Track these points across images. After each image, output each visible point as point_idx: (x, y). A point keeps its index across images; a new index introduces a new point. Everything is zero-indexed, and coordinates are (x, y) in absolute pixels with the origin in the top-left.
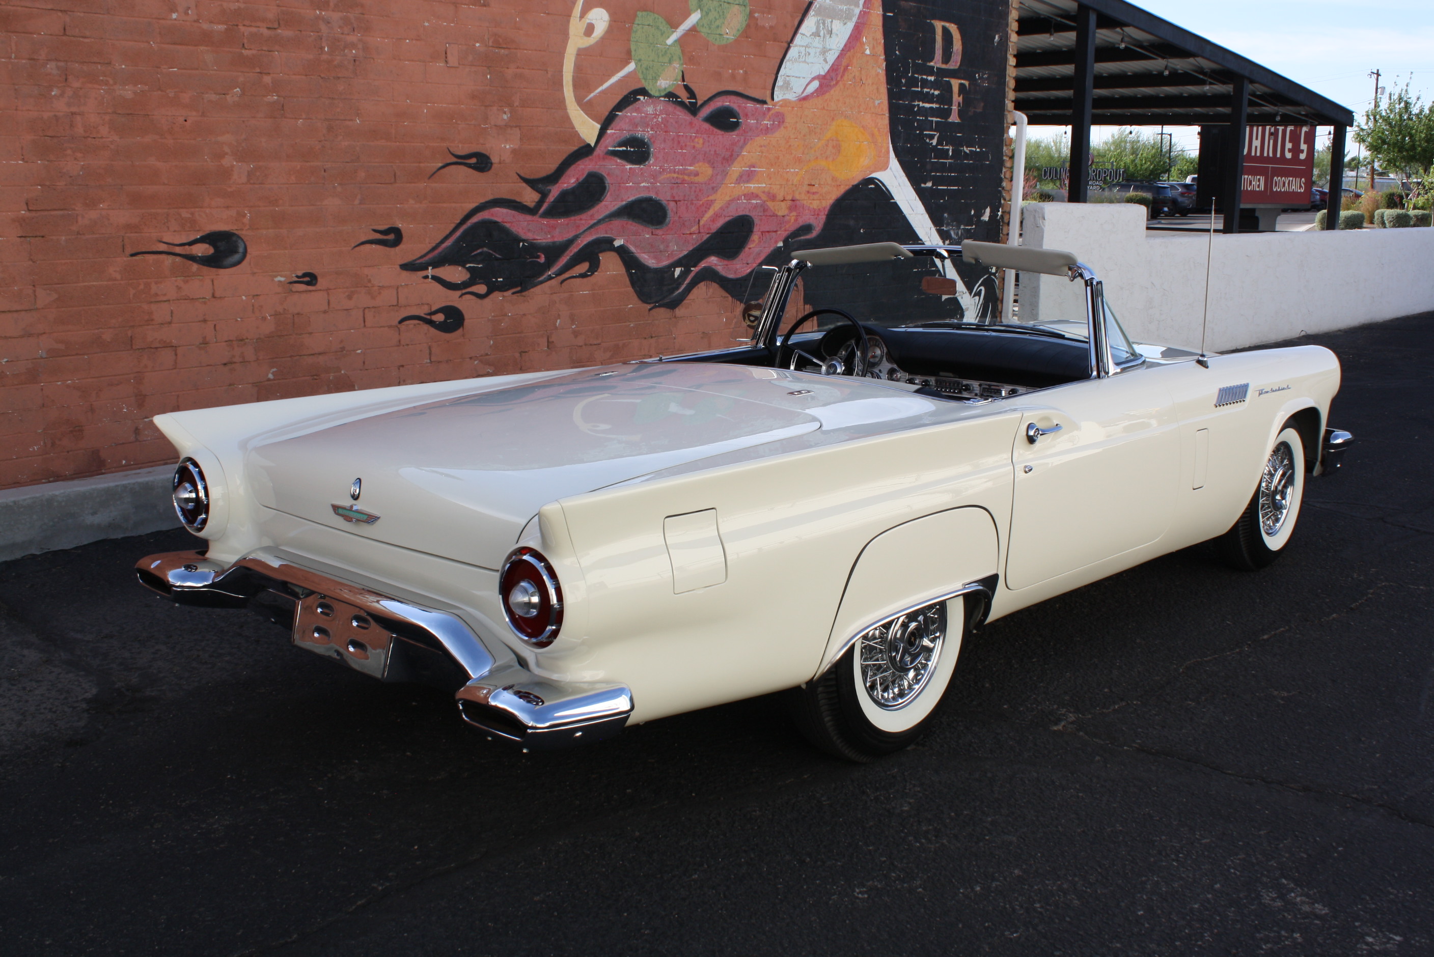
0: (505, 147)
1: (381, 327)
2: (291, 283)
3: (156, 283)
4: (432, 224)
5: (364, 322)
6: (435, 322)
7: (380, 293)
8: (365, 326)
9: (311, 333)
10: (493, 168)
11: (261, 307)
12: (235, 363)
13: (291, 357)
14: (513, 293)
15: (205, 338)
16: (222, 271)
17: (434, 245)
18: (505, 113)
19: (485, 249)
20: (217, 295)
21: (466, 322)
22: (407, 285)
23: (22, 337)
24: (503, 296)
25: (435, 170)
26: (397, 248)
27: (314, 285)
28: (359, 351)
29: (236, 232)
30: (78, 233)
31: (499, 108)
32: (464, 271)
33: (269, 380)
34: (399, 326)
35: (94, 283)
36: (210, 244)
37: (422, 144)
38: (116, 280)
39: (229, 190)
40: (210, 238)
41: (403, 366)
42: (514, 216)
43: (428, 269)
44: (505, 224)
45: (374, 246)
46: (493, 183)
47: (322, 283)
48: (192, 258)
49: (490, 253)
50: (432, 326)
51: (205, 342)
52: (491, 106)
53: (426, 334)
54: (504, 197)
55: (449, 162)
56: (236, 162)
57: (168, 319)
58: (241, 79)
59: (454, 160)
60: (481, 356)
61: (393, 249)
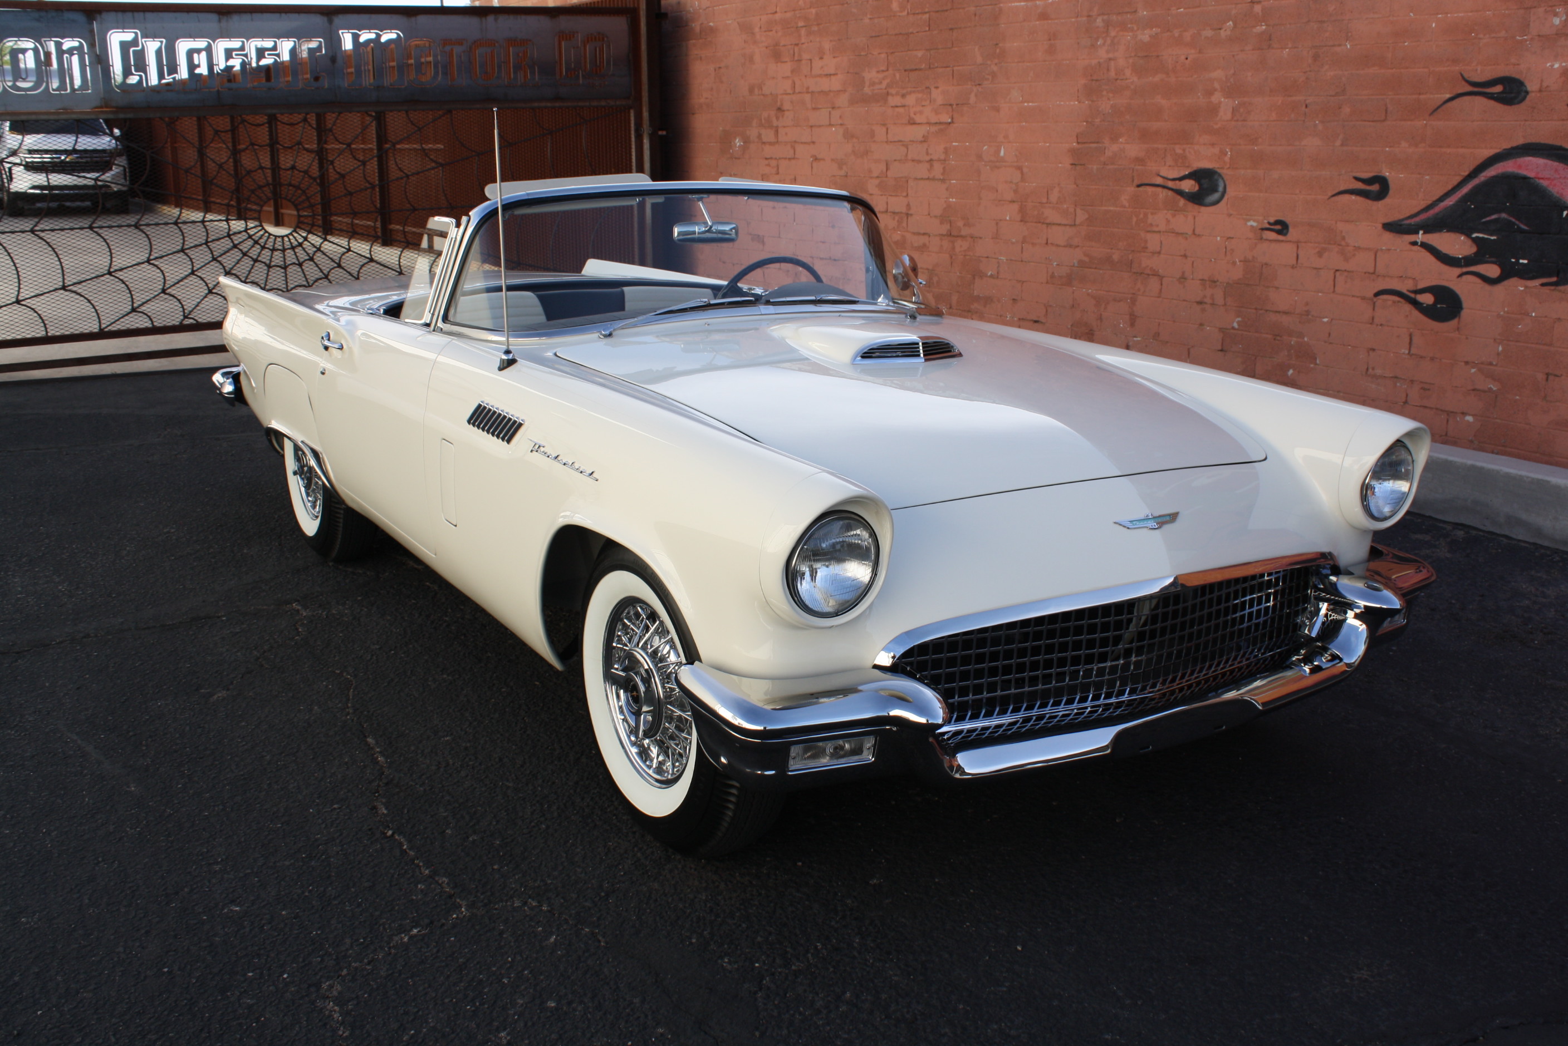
0: (1552, 66)
1: (1353, 296)
2: (1263, 229)
3: (1152, 214)
4: (1428, 175)
5: (1334, 286)
6: (1422, 304)
7: (1354, 255)
8: (1334, 292)
9: (1277, 288)
10: (1528, 98)
11: (1232, 250)
12: (1206, 303)
13: (1256, 309)
14: (1543, 285)
15: (1183, 273)
16: (1203, 209)
17: (1430, 202)
18: (1556, 15)
19: (1504, 215)
20: (1197, 232)
21: (1464, 313)
22: (1389, 250)
23: (1065, 246)
24: (1526, 287)
25: (1441, 102)
26: (1380, 204)
27: (1285, 235)
28: (1325, 320)
29: (1219, 171)
30: (1105, 164)
31: (1550, 9)
32: (1469, 242)
33: (1233, 328)
34: (1375, 300)
35: (1112, 208)
36: (1195, 180)
37: (1426, 70)
38: (1125, 207)
39: (1216, 127)
40: (1197, 175)
41: (1374, 350)
42: (1556, 171)
43: (1418, 233)
44: (1541, 181)
45: (1353, 197)
46: (1526, 120)
47: (1293, 233)
48: (1180, 193)
49: (1510, 221)
50: (1417, 308)
51: (1183, 279)
52: (1535, 7)
53: (1407, 316)
54: (1542, 142)
55: (1460, 91)
56: (1225, 98)
57: (1158, 249)
58: (1234, 12)
59: (1469, 89)
60: (1482, 363)
61: (1375, 203)
